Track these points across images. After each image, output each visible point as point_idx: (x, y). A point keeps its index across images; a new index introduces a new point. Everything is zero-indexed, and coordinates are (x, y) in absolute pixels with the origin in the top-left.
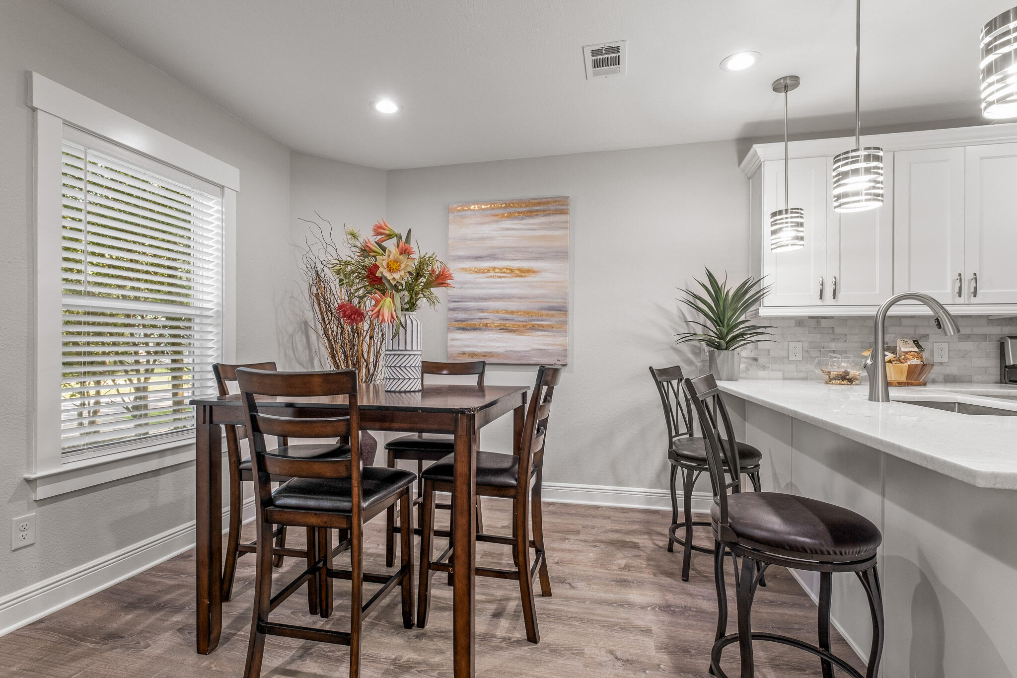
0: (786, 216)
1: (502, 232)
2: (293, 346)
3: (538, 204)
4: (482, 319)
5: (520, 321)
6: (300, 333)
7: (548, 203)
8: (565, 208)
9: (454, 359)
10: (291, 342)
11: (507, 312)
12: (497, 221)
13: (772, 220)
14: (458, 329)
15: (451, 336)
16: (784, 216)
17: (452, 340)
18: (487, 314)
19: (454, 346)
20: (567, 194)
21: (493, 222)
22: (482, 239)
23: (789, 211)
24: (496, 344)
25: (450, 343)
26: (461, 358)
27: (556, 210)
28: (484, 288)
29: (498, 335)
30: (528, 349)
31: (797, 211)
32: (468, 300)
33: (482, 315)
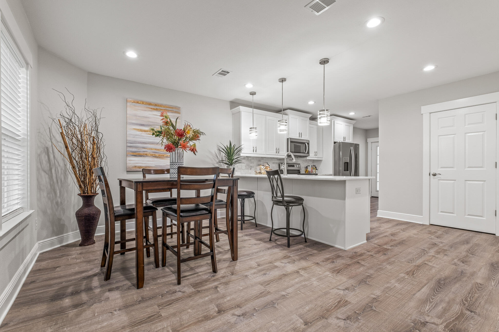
0: (254, 129)
1: (153, 116)
2: (40, 162)
3: (169, 107)
4: (144, 152)
5: (161, 153)
6: (44, 154)
7: (172, 108)
8: (179, 111)
9: (130, 169)
10: (39, 158)
11: (156, 149)
12: (151, 111)
13: (250, 130)
14: (132, 156)
15: (128, 158)
16: (253, 129)
17: (129, 160)
18: (147, 150)
19: (130, 163)
20: (179, 106)
21: (149, 111)
22: (146, 117)
23: (254, 128)
24: (151, 163)
25: (128, 162)
26: (134, 169)
27: (176, 111)
28: (145, 139)
29: (152, 159)
30: (165, 165)
31: (256, 128)
32: (137, 143)
33: (144, 150)
